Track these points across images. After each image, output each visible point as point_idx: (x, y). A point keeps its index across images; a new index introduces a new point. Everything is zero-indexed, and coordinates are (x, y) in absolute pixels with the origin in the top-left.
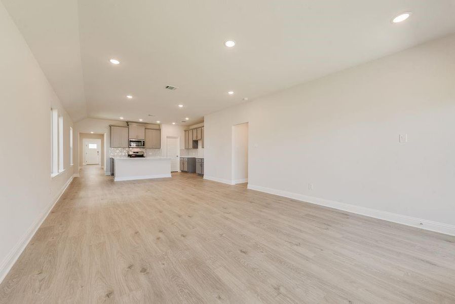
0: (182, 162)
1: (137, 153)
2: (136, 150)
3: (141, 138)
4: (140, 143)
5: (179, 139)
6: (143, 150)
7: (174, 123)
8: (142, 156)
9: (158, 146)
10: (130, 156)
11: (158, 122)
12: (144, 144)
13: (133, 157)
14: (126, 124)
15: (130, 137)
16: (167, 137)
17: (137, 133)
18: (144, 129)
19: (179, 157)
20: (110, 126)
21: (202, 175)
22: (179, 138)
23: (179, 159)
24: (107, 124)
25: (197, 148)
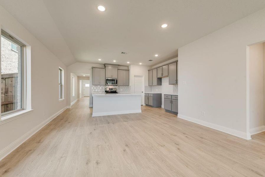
0: (147, 97)
1: (112, 89)
2: (111, 87)
3: (115, 77)
4: (114, 81)
5: (143, 78)
6: (117, 87)
7: (141, 64)
8: (115, 92)
9: (127, 84)
10: (107, 92)
11: (128, 63)
12: (117, 82)
13: (109, 93)
14: (103, 67)
15: (106, 77)
16: (135, 76)
17: (111, 73)
18: (117, 70)
19: (144, 92)
20: (93, 68)
21: (176, 113)
22: (144, 76)
23: (143, 95)
24: (90, 66)
25: (161, 85)
